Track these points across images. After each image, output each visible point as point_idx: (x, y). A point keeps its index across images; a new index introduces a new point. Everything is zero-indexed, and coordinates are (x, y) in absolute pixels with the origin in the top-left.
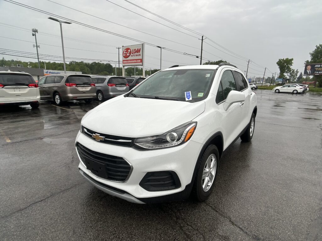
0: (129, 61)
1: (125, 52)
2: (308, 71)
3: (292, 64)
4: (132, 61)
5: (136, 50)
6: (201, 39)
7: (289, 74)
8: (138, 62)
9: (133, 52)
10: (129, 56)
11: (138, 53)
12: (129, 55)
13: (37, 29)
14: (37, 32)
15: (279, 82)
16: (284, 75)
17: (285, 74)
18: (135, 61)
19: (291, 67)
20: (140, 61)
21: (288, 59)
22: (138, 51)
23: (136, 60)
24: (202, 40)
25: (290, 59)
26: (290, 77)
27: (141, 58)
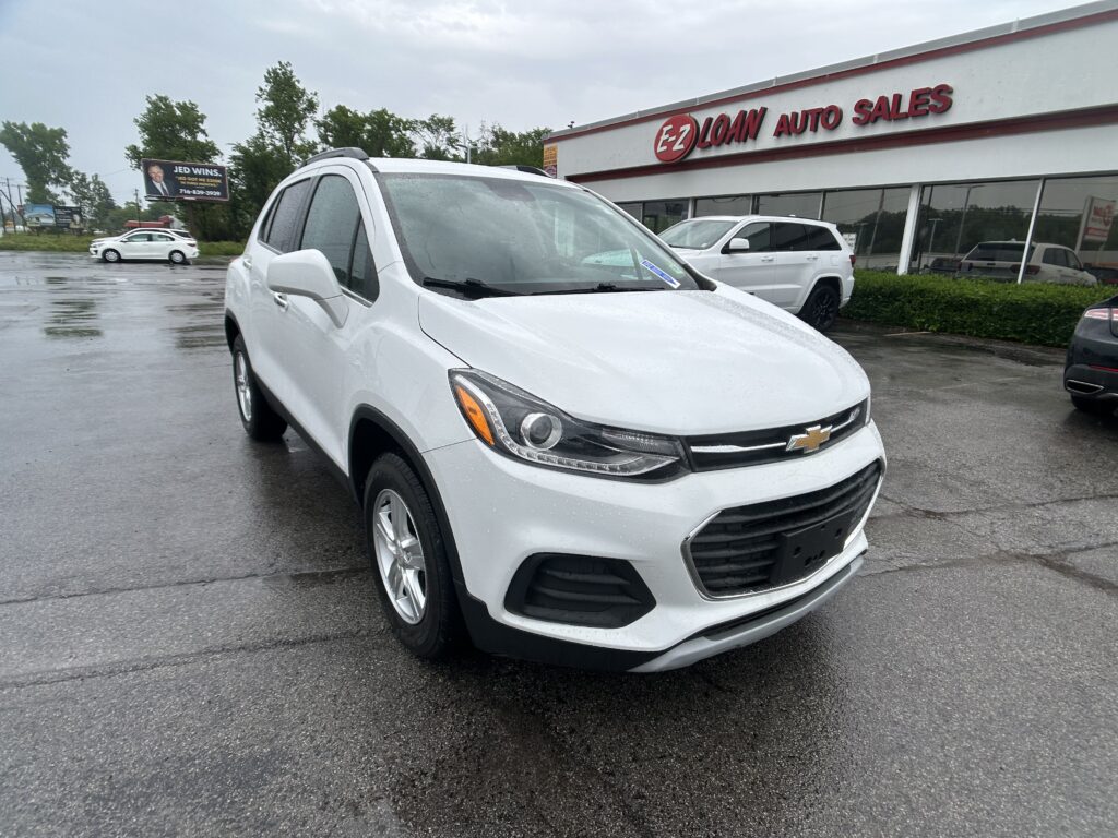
2: (158, 186)
3: (69, 152)
7: (68, 189)
15: (43, 220)
16: (49, 192)
17: (51, 188)
19: (67, 162)
21: (42, 127)
25: (52, 130)
26: (76, 200)
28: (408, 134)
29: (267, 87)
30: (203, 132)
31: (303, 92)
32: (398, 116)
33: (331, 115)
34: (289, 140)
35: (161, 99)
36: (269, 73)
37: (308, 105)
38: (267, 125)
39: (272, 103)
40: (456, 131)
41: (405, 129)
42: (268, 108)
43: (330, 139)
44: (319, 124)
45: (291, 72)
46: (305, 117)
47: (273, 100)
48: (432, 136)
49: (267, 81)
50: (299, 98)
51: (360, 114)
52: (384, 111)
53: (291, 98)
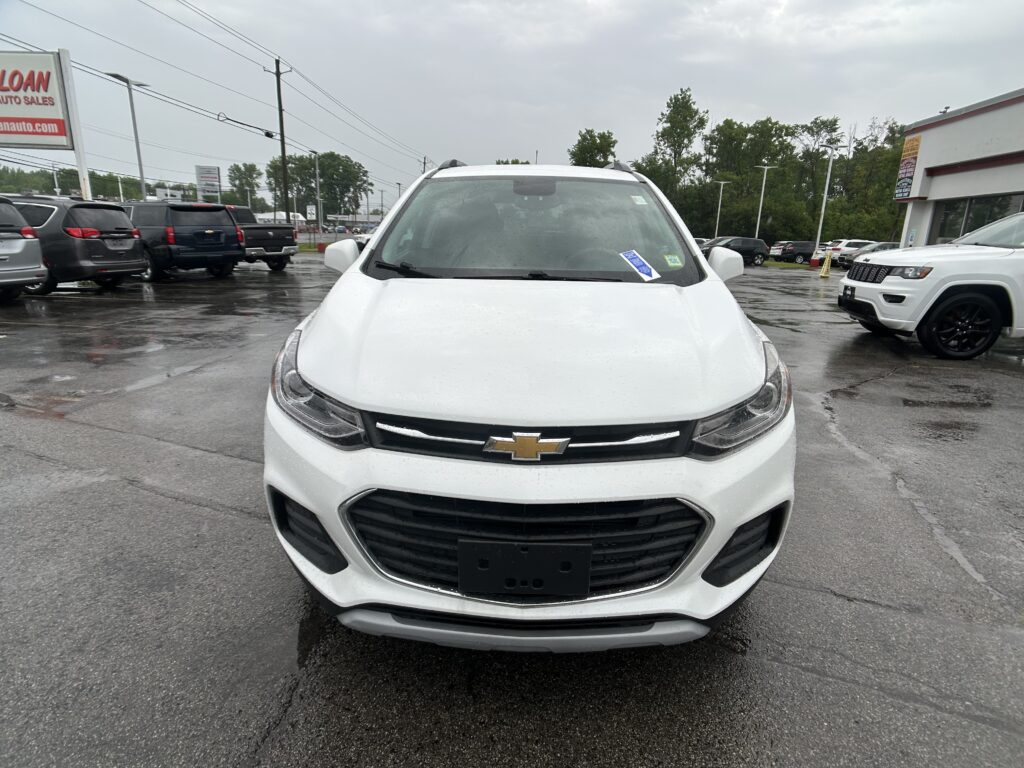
4: (4, 125)
5: (25, 77)
6: (274, 70)
8: (43, 133)
11: (36, 89)
18: (29, 127)
20: (53, 128)
22: (36, 82)
23: (33, 121)
24: (278, 74)
28: (789, 139)
29: (667, 111)
30: (613, 154)
31: (697, 112)
32: (781, 123)
33: (719, 129)
34: (678, 153)
35: (588, 132)
36: (671, 100)
37: (699, 123)
38: (662, 143)
39: (669, 125)
40: (839, 131)
41: (786, 135)
42: (664, 129)
43: (715, 151)
44: (706, 138)
45: (690, 96)
46: (695, 132)
47: (670, 122)
48: (811, 138)
49: (669, 106)
50: (692, 117)
51: (744, 125)
52: (769, 120)
53: (685, 118)
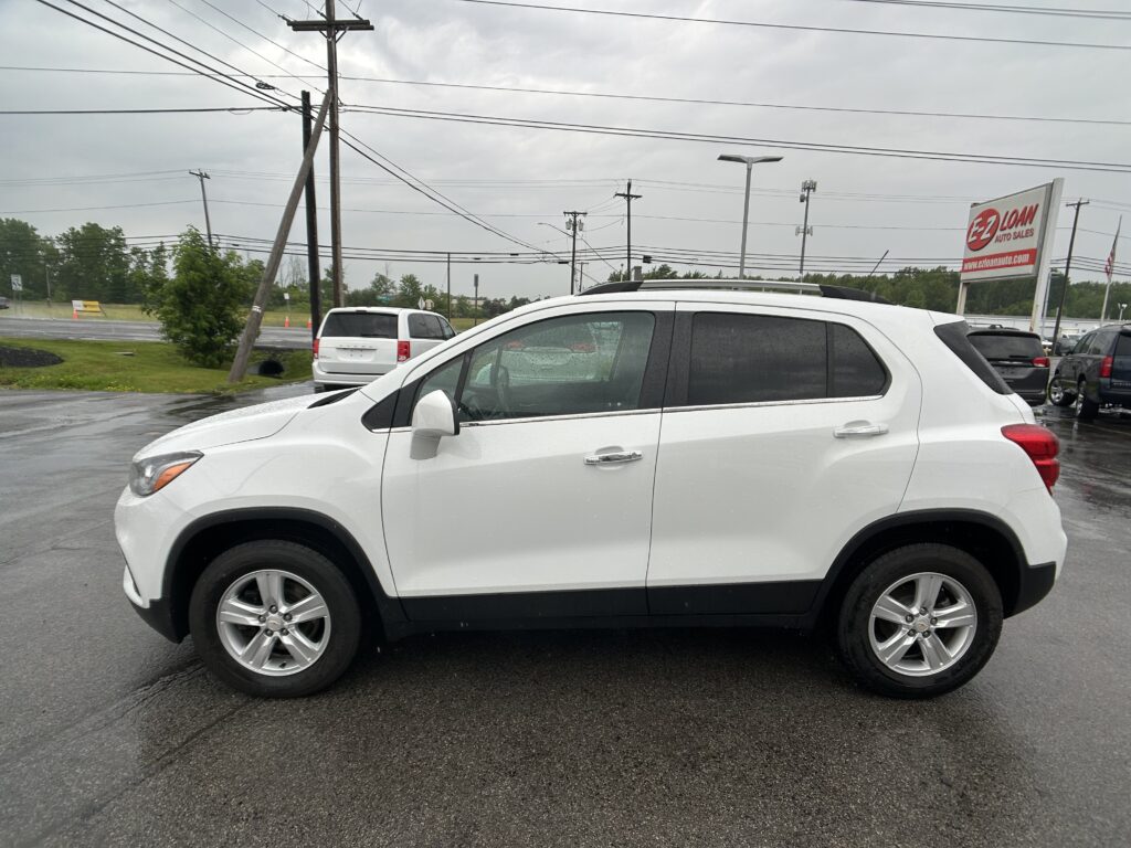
0: (987, 263)
1: (975, 229)
4: (993, 262)
5: (1020, 213)
8: (1017, 265)
9: (1005, 224)
10: (989, 240)
12: (989, 235)
13: (814, 180)
14: (814, 189)
20: (1026, 257)
22: (1026, 216)
23: (1012, 254)
27: (1035, 246)
